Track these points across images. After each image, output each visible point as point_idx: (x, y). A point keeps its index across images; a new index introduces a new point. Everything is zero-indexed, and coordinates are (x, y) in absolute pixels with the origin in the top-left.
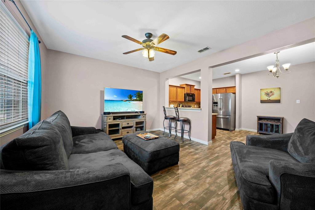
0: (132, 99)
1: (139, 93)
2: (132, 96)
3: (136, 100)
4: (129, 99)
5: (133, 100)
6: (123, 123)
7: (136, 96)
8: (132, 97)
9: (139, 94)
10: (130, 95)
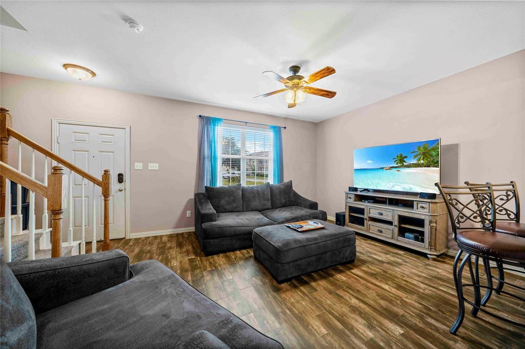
0: (405, 164)
1: (426, 146)
2: (406, 157)
3: (417, 165)
4: (397, 164)
5: (409, 166)
6: (373, 210)
7: (416, 156)
8: (405, 160)
9: (425, 148)
10: (401, 156)
